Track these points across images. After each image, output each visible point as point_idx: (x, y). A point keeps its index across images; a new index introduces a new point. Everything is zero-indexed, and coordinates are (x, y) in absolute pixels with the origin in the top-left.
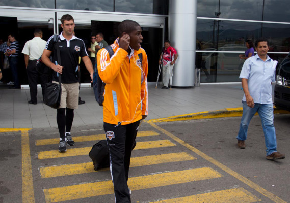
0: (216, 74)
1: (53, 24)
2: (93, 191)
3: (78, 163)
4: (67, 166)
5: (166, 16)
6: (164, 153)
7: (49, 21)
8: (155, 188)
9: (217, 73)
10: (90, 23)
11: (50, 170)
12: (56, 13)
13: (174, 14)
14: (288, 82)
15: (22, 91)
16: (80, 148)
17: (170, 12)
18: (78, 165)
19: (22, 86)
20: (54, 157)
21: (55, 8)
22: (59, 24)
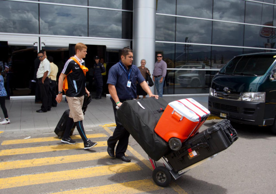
0: (174, 88)
1: (37, 47)
2: (29, 181)
3: (29, 159)
4: (18, 161)
5: (131, 40)
6: (103, 151)
7: (34, 44)
8: (81, 179)
9: (175, 86)
10: (68, 45)
11: (3, 164)
12: (40, 38)
13: (136, 39)
14: (217, 93)
15: (11, 101)
16: (36, 147)
17: (133, 37)
18: (27, 161)
19: (11, 97)
20: (11, 154)
21: (39, 34)
22: (42, 47)
